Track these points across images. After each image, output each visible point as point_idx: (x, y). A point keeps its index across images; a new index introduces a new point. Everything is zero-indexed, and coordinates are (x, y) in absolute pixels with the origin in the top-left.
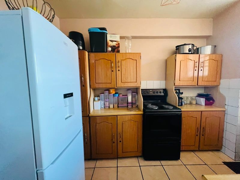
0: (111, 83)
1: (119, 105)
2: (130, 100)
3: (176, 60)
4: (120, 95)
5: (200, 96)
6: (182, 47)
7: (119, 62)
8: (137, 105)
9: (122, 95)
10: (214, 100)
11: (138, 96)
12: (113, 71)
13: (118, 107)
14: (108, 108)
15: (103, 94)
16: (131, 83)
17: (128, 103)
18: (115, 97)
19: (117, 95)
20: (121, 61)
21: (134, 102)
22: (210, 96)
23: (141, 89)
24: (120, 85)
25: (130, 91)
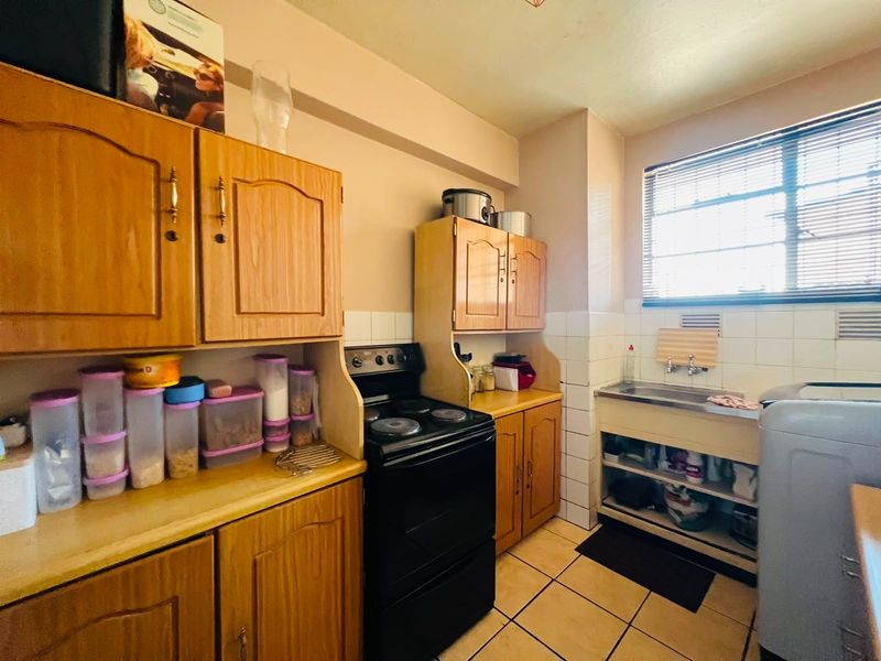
0: (159, 316)
1: (208, 454)
2: (278, 409)
3: (455, 237)
4: (215, 391)
5: (501, 361)
6: (460, 195)
7: (219, 188)
8: (319, 431)
9: (229, 388)
10: (534, 374)
11: (319, 381)
12: (172, 236)
13: (203, 463)
14: (119, 490)
15: (74, 399)
16: (296, 317)
17: (267, 429)
18: (181, 406)
19: (197, 392)
20: (235, 187)
21: (302, 418)
22: (524, 360)
23: (346, 349)
24: (225, 325)
25: (282, 360)
